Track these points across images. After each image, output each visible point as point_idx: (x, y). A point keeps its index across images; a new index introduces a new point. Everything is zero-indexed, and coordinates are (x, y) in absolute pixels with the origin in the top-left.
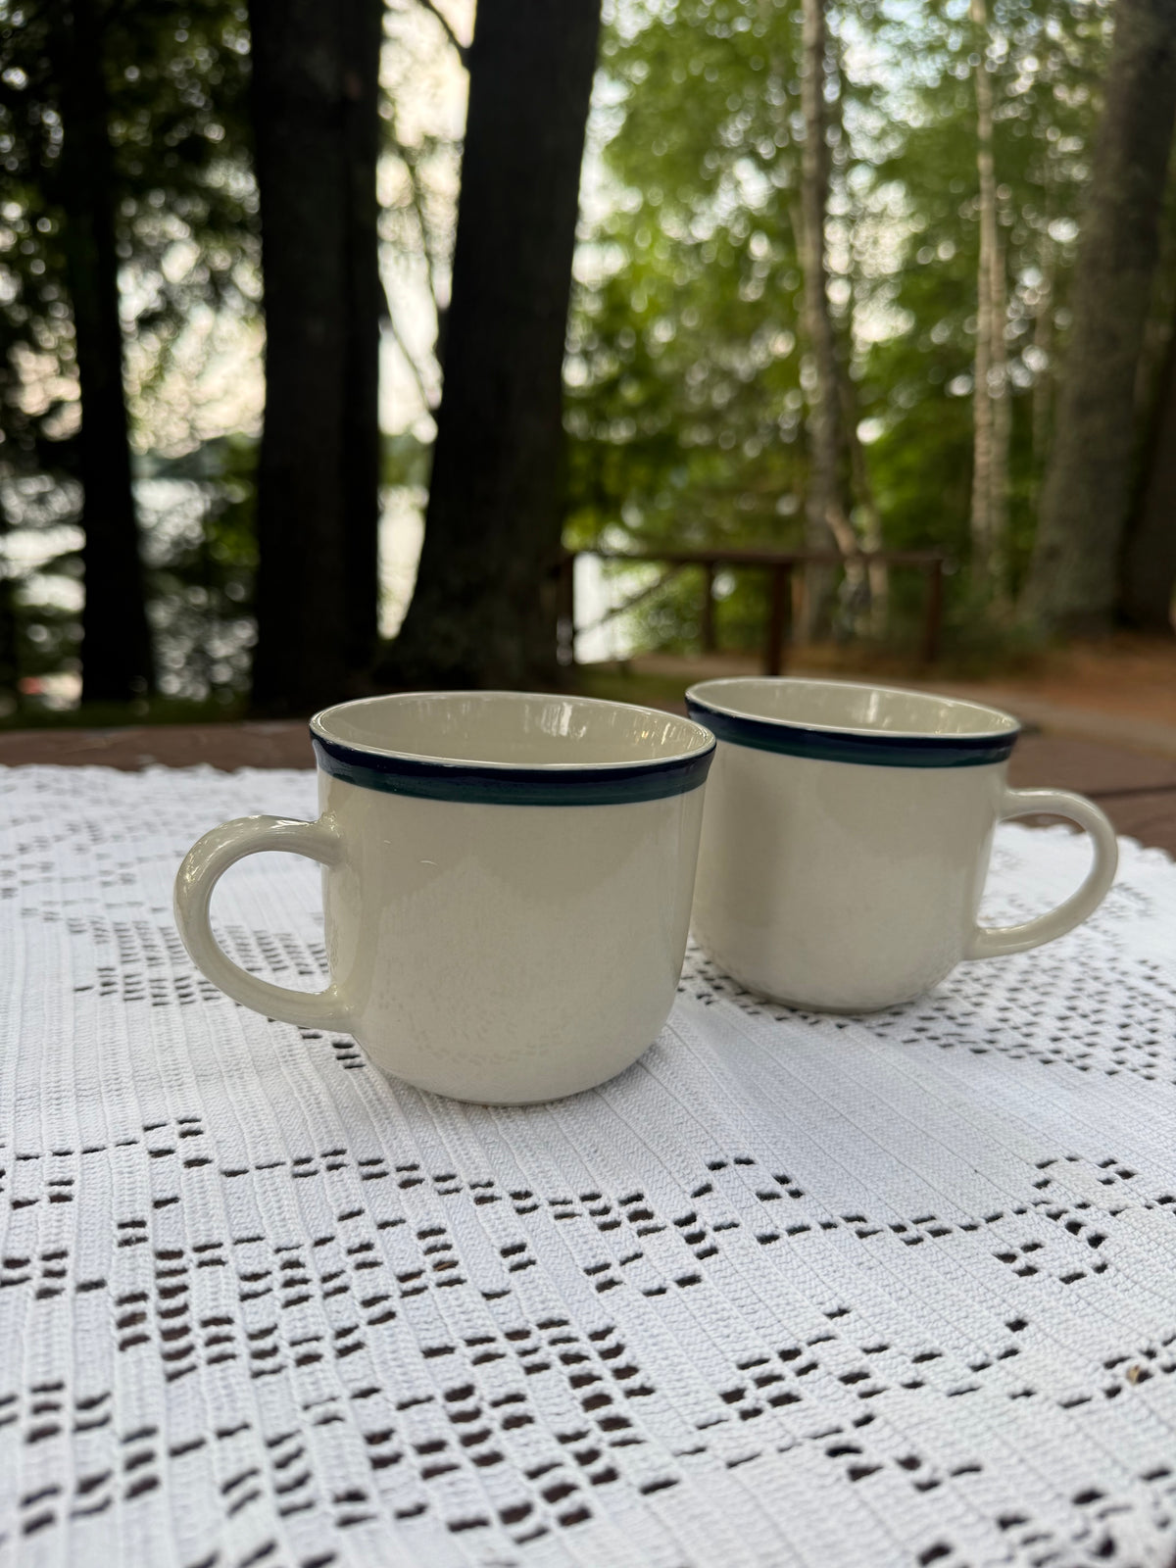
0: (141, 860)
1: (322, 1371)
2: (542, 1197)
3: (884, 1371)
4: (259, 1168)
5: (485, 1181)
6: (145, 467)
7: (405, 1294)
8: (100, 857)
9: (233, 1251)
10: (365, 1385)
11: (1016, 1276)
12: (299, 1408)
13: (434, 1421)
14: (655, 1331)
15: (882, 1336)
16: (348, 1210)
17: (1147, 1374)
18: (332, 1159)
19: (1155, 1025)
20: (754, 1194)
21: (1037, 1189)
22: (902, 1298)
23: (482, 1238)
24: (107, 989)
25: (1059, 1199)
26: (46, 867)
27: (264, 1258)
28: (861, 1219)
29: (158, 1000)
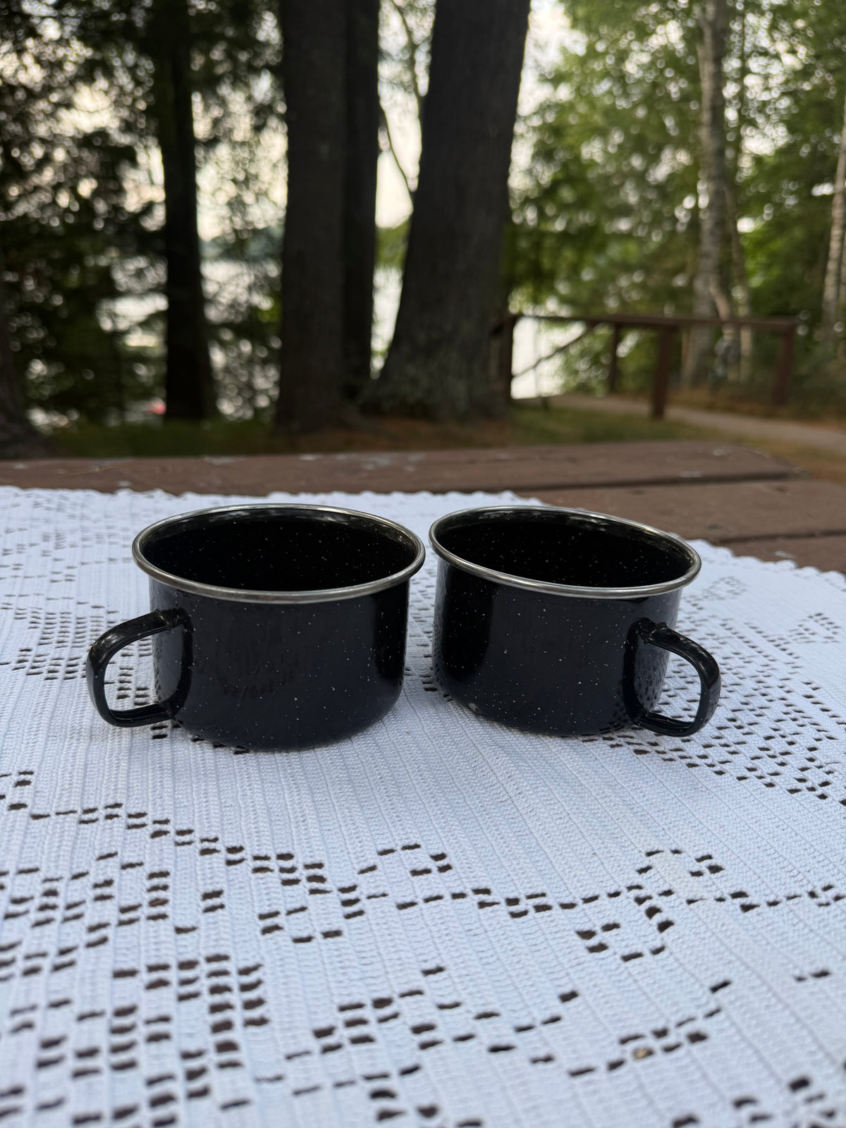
1: (36, 982)
2: (249, 852)
3: (448, 1025)
4: (58, 814)
5: (213, 837)
6: (209, 251)
7: (122, 923)
9: (13, 880)
10: (61, 997)
11: (586, 952)
12: (7, 1012)
13: (98, 1034)
14: (289, 973)
15: (459, 995)
16: (106, 852)
17: (650, 1053)
18: (110, 811)
19: (796, 738)
20: (408, 872)
21: (637, 874)
22: (489, 964)
23: (193, 884)
24: (19, 665)
25: (651, 885)
26: (17, 567)
27: (32, 886)
28: (487, 891)
29: (50, 675)
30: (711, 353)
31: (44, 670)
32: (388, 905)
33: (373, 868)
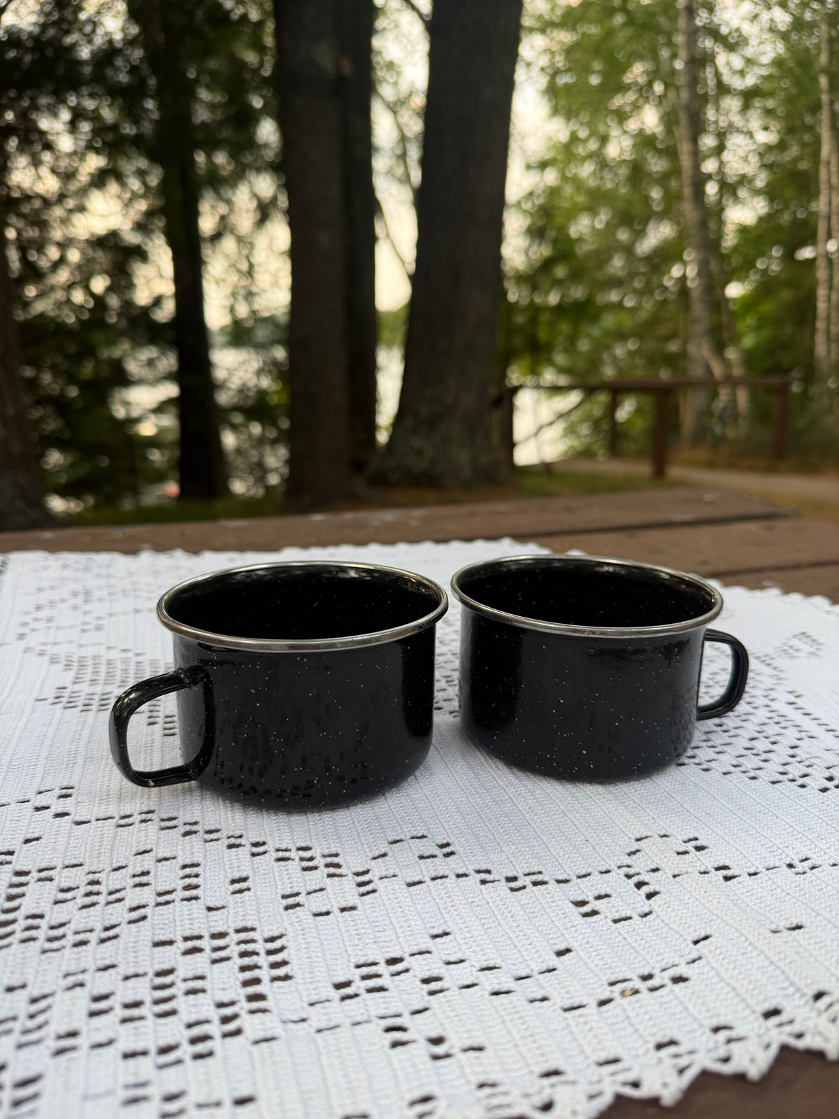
0: (111, 615)
1: (86, 951)
2: (271, 846)
3: (454, 977)
4: (98, 820)
5: (238, 835)
7: (158, 904)
8: (86, 613)
9: (61, 873)
10: (108, 962)
11: (580, 917)
12: (61, 975)
13: (142, 990)
14: (310, 940)
15: (464, 954)
16: (142, 849)
17: (636, 992)
18: (144, 816)
19: (778, 738)
20: (416, 857)
21: (627, 857)
22: (490, 928)
23: (221, 872)
24: (56, 700)
25: (640, 865)
26: (50, 620)
27: (78, 878)
28: (488, 872)
29: (86, 708)
30: (708, 413)
31: (80, 704)
32: (398, 884)
33: (384, 855)
